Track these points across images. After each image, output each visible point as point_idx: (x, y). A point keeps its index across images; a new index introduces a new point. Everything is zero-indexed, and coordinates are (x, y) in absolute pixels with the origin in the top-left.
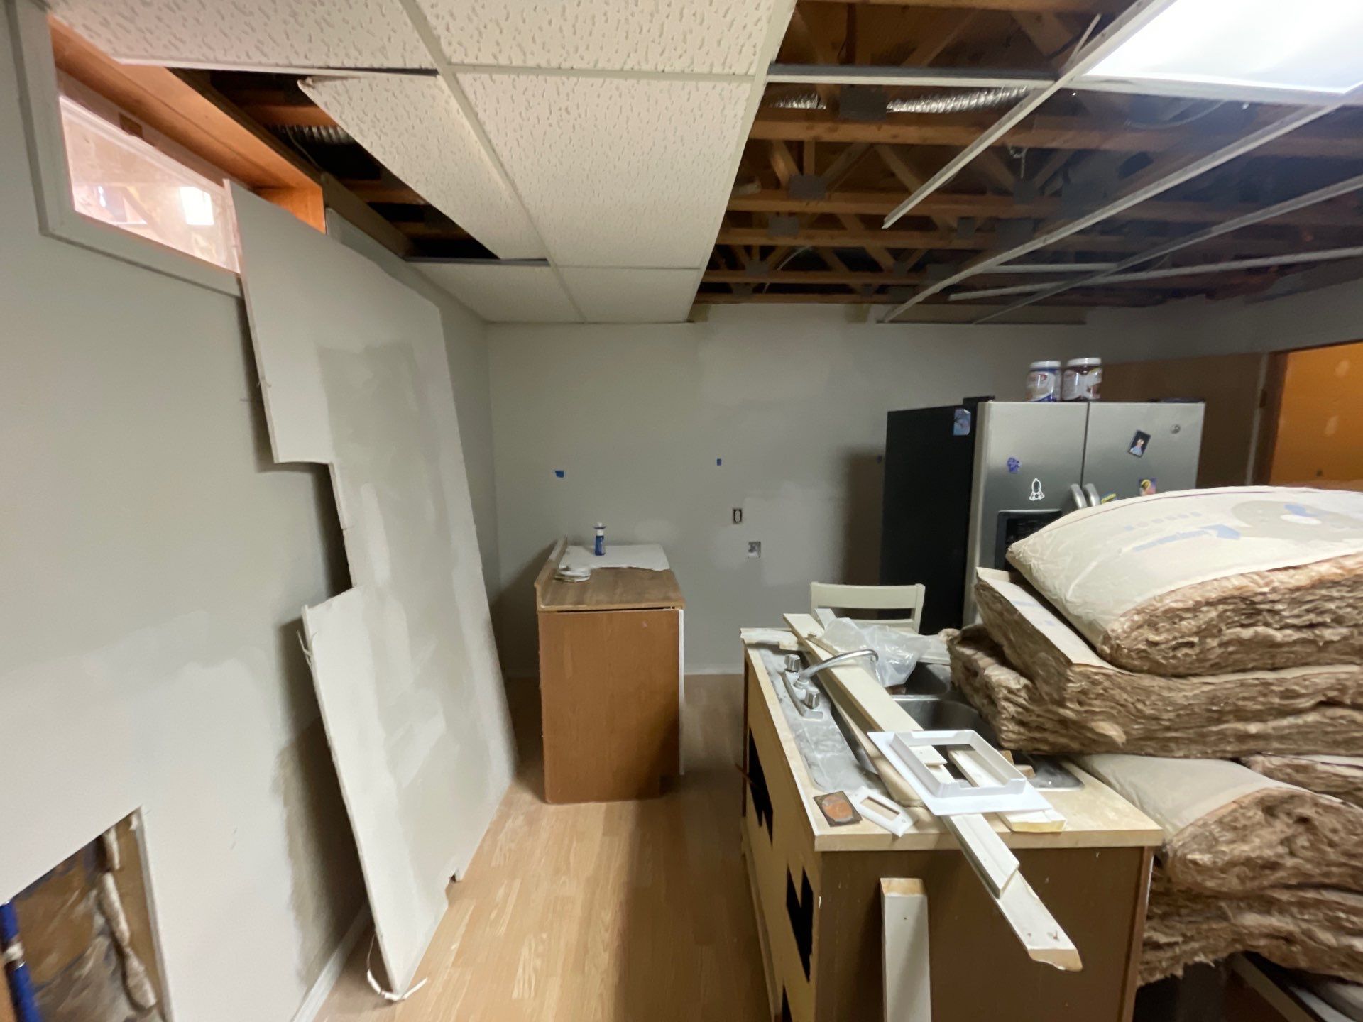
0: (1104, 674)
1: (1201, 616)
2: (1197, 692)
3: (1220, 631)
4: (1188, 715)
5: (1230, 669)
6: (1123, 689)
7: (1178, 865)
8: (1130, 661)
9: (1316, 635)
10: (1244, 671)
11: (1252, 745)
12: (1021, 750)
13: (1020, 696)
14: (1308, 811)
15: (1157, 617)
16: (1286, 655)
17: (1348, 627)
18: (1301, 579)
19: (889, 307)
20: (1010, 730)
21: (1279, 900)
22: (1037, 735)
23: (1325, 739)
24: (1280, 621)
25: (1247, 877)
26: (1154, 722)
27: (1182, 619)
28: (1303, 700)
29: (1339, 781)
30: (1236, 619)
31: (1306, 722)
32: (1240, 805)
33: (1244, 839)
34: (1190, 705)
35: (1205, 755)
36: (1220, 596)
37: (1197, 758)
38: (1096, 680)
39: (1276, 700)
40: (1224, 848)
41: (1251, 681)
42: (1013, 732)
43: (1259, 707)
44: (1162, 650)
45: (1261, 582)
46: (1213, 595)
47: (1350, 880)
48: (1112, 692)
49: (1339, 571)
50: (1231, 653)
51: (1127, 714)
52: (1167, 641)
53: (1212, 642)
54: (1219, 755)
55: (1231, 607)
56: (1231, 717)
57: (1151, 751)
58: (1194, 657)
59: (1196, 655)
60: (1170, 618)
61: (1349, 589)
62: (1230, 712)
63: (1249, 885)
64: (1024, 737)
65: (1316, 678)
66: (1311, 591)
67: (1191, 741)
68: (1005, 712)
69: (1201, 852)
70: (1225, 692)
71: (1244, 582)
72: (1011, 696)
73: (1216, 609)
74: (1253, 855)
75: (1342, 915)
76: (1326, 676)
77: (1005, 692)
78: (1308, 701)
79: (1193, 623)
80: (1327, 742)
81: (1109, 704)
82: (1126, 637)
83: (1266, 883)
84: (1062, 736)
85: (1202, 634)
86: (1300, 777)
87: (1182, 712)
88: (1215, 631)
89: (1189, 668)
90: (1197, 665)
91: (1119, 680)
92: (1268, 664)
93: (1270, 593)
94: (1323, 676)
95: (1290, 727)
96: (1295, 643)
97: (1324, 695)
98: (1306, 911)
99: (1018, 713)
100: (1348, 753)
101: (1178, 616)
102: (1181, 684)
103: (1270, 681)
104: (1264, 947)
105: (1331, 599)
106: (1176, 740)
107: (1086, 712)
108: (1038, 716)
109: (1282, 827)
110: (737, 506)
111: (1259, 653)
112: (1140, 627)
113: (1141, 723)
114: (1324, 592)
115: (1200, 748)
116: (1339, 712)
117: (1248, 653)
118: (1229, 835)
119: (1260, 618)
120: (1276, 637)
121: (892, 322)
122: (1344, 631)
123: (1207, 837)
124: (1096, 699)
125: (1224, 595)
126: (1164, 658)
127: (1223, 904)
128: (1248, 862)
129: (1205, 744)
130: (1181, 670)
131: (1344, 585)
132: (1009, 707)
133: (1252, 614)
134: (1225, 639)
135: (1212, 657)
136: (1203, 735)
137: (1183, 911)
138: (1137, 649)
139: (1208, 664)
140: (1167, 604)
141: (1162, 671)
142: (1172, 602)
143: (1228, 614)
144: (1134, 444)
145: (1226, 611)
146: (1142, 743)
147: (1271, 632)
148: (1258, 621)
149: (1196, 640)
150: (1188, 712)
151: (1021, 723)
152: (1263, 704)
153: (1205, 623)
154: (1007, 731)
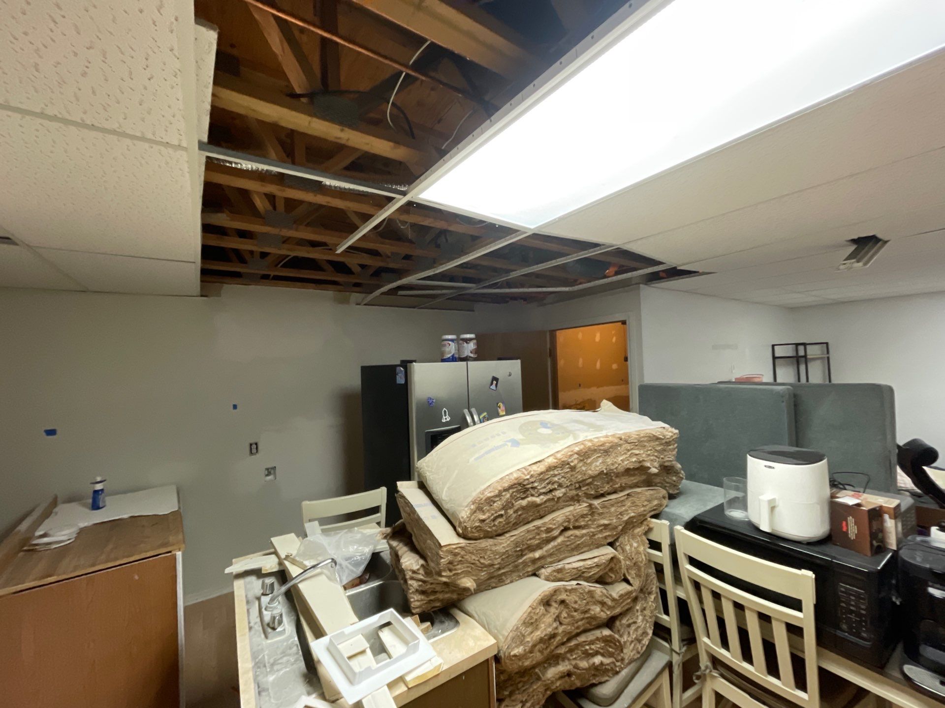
0: (460, 547)
1: (502, 498)
2: (508, 542)
3: (513, 504)
4: (507, 557)
5: (522, 524)
6: (472, 553)
7: (507, 661)
8: (473, 534)
9: (554, 496)
10: (528, 522)
11: (539, 564)
12: (424, 611)
13: (419, 574)
14: (563, 596)
15: (482, 504)
16: (544, 509)
17: (565, 488)
18: (541, 468)
19: (363, 295)
20: (416, 601)
21: (561, 654)
22: (432, 597)
23: (567, 549)
24: (538, 492)
25: (543, 649)
26: (491, 568)
27: (494, 502)
28: (555, 532)
29: (575, 571)
30: (518, 496)
31: (558, 543)
32: (533, 608)
33: (537, 629)
34: (507, 551)
35: (520, 578)
36: (509, 485)
37: (517, 580)
38: (456, 552)
39: (544, 535)
40: (528, 639)
41: (531, 528)
42: (418, 601)
43: (537, 542)
44: (487, 523)
45: (526, 473)
46: (506, 485)
47: (588, 625)
48: (466, 557)
49: (556, 461)
50: (520, 515)
51: (476, 568)
52: (489, 517)
53: (511, 512)
54: (526, 575)
55: (515, 490)
56: (526, 551)
57: (494, 585)
58: (504, 522)
59: (504, 521)
60: (488, 503)
61: (561, 469)
62: (526, 549)
63: (546, 652)
64: (425, 602)
65: (557, 518)
66: (547, 473)
67: (512, 571)
68: (411, 588)
69: (517, 647)
70: (521, 538)
71: (520, 474)
72: (414, 575)
73: (509, 493)
74: (543, 636)
75: (587, 647)
76: (561, 515)
77: (410, 573)
78: (557, 531)
79: (499, 503)
80: (569, 550)
81: (465, 565)
82: (469, 520)
83: (552, 648)
84: (447, 593)
85: (505, 509)
86: (559, 576)
87: (504, 557)
88: (510, 505)
89: (503, 529)
90: (506, 526)
91: (469, 548)
92: (537, 516)
93: (530, 478)
94: (559, 516)
95: (552, 548)
96: (546, 502)
97: (563, 526)
98: (573, 653)
99: (420, 586)
100: (579, 553)
101: (492, 501)
102: (501, 540)
103: (540, 525)
104: (560, 685)
105: (555, 475)
106: (504, 574)
107: (454, 575)
108: (432, 584)
109: (554, 610)
110: (252, 441)
111: (532, 511)
112: (475, 512)
113: (485, 571)
114: (552, 473)
115: (516, 574)
116: (569, 533)
117: (527, 513)
118: (529, 629)
119: (529, 492)
120: (537, 501)
121: (365, 305)
122: (563, 490)
123: (519, 636)
124: (458, 564)
125: (511, 484)
126: (490, 527)
127: (537, 670)
128: (541, 640)
129: (518, 571)
130: (500, 532)
131: (558, 467)
132: (413, 584)
133: (525, 491)
134: (516, 508)
135: (512, 520)
136: (516, 566)
137: (520, 685)
138: (475, 526)
139: (511, 525)
140: (486, 495)
141: (490, 535)
142: (488, 493)
143: (514, 494)
144: (492, 384)
145: (514, 492)
146: (489, 581)
147: (534, 499)
148: (528, 495)
149: (503, 512)
150: (507, 555)
151: (423, 592)
152: (539, 539)
153: (505, 502)
154: (415, 601)
